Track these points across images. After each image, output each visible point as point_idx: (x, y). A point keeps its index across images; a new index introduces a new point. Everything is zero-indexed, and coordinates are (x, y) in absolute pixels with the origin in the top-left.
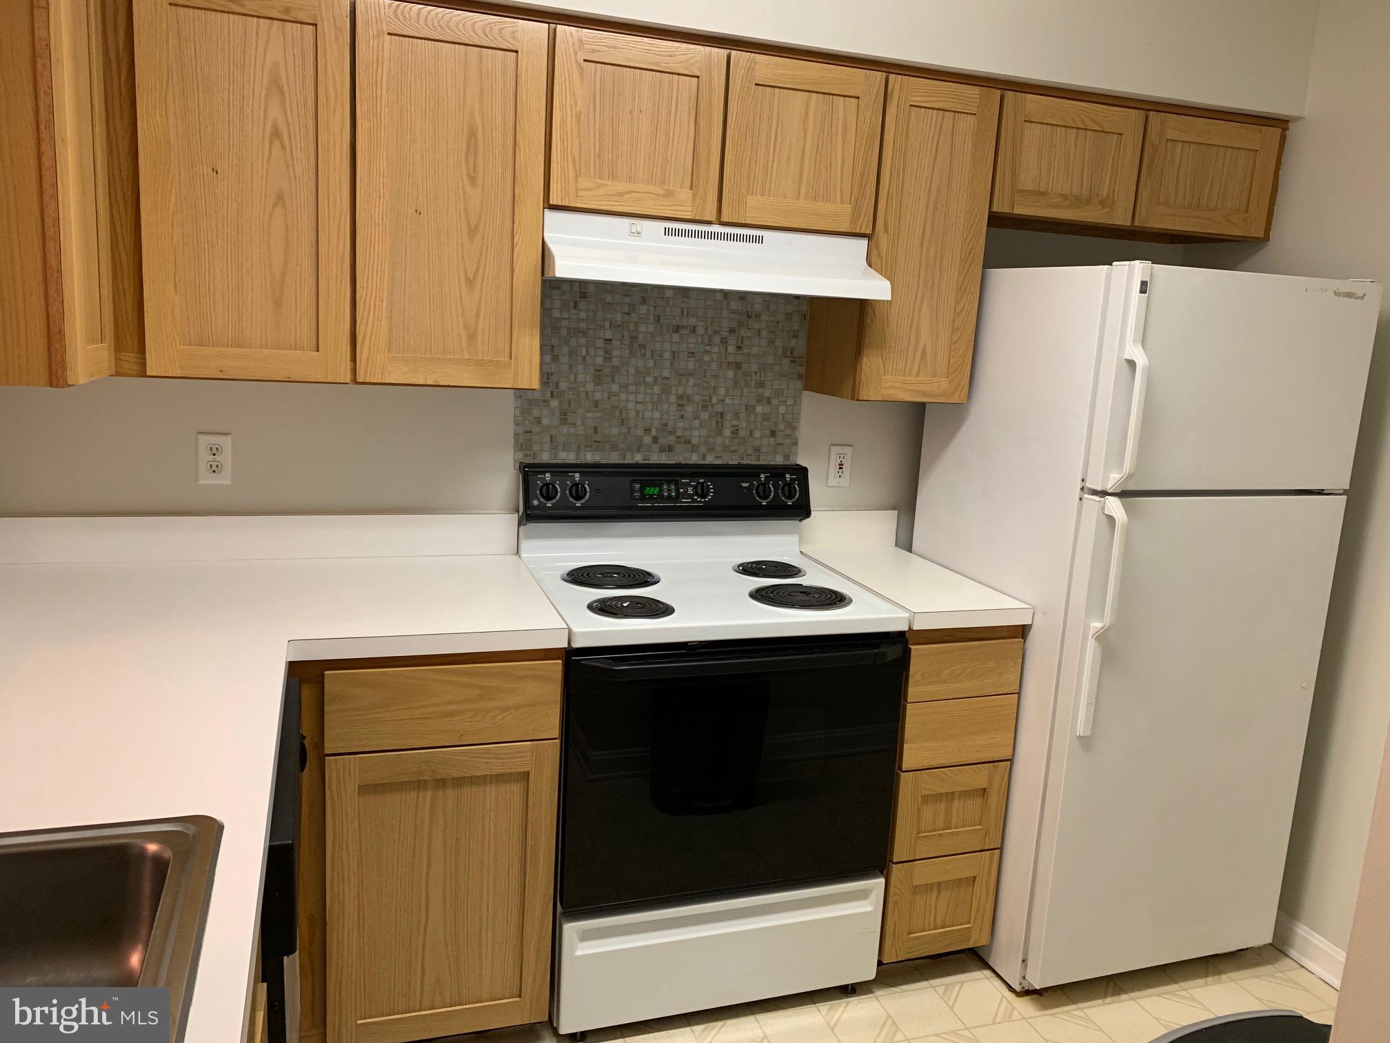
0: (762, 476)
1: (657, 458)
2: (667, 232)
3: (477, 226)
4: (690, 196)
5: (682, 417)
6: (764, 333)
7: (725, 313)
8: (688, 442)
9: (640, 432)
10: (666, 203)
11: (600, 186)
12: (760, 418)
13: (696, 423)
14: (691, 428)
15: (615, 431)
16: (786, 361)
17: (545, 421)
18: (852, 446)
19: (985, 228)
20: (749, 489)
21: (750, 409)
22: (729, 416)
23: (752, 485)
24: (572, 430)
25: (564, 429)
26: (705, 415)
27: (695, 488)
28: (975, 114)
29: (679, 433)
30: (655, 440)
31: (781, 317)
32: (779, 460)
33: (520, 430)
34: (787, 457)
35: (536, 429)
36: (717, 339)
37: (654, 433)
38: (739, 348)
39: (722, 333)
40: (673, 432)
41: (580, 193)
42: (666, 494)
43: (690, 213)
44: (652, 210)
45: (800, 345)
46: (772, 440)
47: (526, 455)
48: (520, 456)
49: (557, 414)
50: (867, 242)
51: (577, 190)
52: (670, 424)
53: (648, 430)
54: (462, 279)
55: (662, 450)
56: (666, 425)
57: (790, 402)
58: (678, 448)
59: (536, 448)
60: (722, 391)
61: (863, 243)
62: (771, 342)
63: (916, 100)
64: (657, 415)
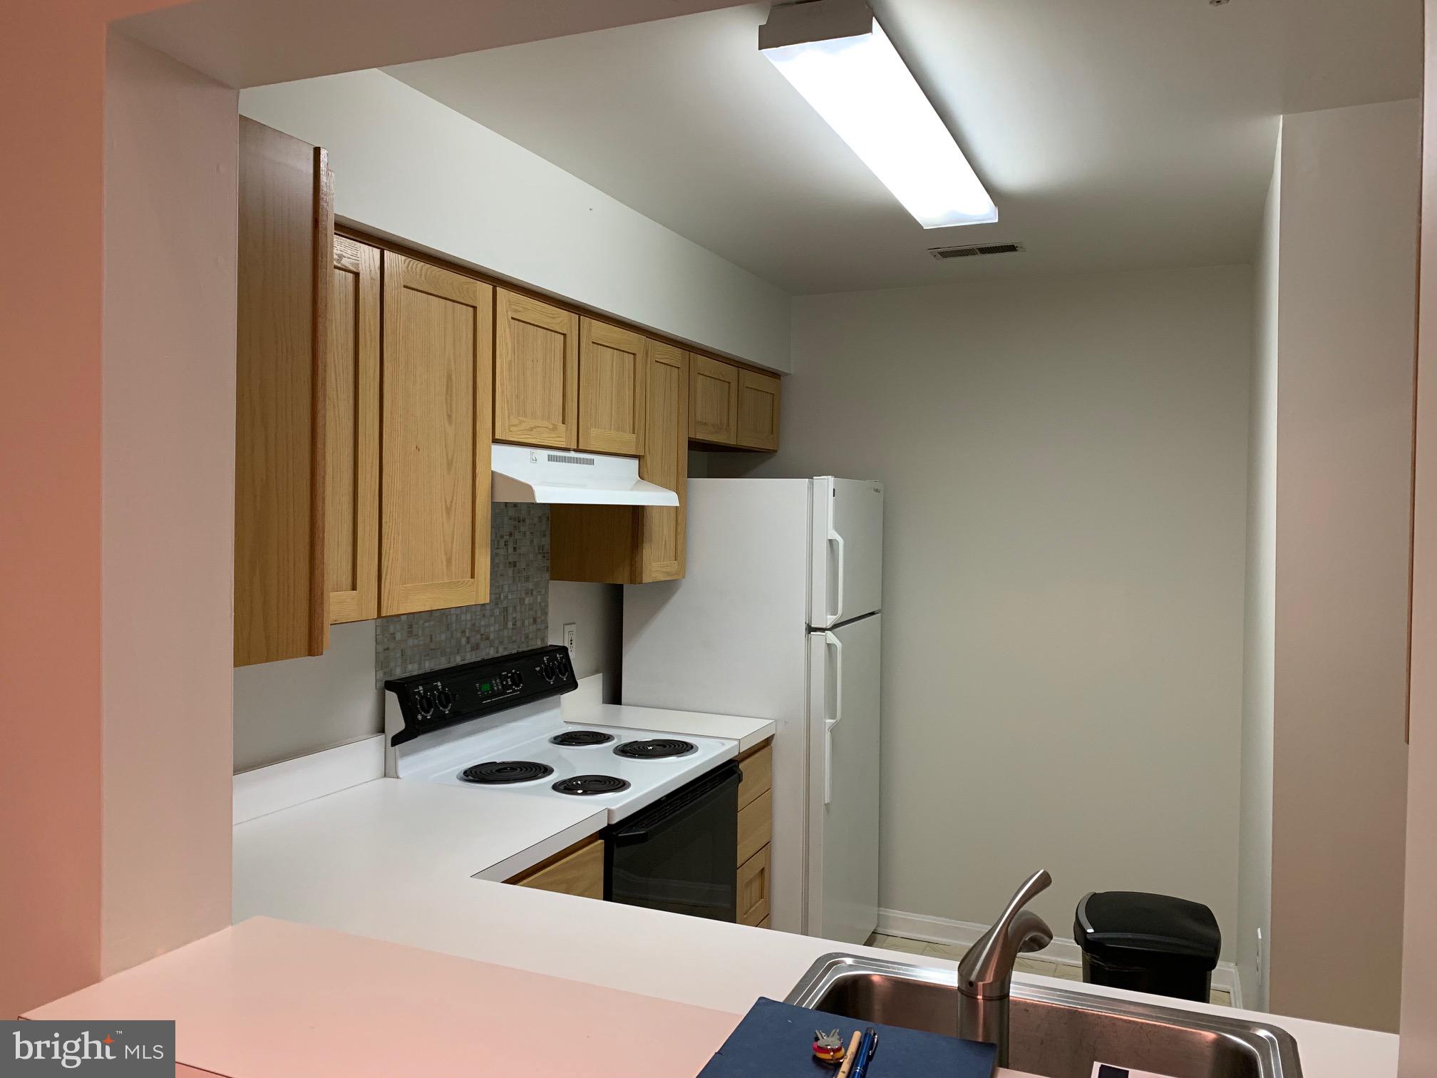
0: (545, 659)
1: (471, 657)
2: (551, 458)
3: (452, 460)
4: (564, 429)
5: (484, 616)
6: (528, 533)
7: (506, 519)
8: (488, 638)
9: (459, 635)
10: (553, 436)
11: (521, 422)
12: (527, 608)
13: (492, 619)
14: (488, 626)
15: (443, 637)
16: (540, 557)
17: (398, 636)
18: (574, 623)
19: (687, 450)
20: (541, 671)
21: (522, 600)
22: (510, 610)
23: (542, 668)
24: (416, 642)
25: (411, 642)
26: (497, 612)
27: (512, 678)
28: (678, 368)
29: (482, 632)
30: (468, 639)
31: (536, 520)
32: (539, 644)
33: (380, 649)
34: (543, 640)
35: (392, 645)
36: (502, 543)
37: (467, 634)
38: (515, 548)
39: (505, 537)
40: (478, 631)
41: (512, 429)
42: (496, 688)
43: (564, 443)
44: (554, 442)
45: (546, 541)
46: (535, 627)
47: (385, 674)
48: (380, 674)
49: (406, 627)
50: (638, 461)
51: (510, 426)
52: (477, 624)
53: (463, 632)
54: (444, 507)
55: (472, 650)
56: (474, 624)
57: (543, 592)
58: (482, 645)
59: (392, 664)
60: (506, 588)
61: (635, 463)
62: (532, 541)
63: (658, 357)
64: (469, 617)
